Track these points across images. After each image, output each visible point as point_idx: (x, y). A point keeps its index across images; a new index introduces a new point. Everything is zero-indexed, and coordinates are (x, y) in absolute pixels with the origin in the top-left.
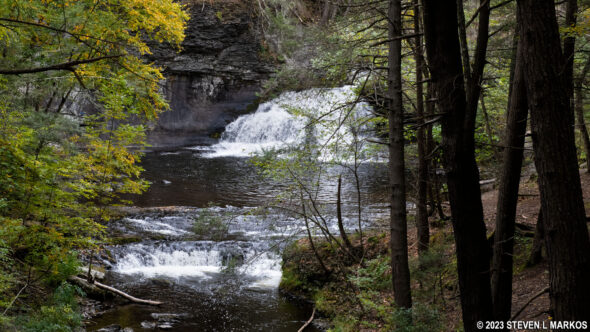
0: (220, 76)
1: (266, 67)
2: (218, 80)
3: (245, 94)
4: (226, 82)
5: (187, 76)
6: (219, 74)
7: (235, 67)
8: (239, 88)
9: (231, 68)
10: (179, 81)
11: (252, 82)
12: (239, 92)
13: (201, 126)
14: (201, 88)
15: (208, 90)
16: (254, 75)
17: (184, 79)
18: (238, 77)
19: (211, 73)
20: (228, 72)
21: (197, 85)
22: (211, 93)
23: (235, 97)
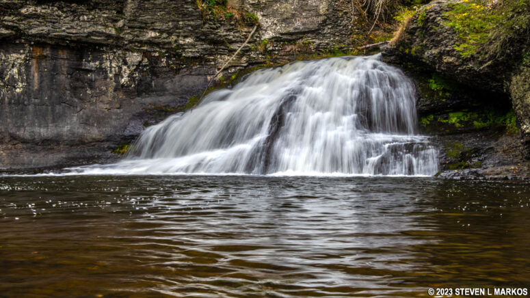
0: (138, 51)
1: (222, 32)
2: (135, 58)
3: (190, 80)
4: (154, 62)
5: (67, 47)
6: (136, 45)
7: (161, 32)
8: (177, 71)
9: (153, 34)
10: (55, 58)
11: (200, 59)
12: (177, 78)
13: (95, 132)
14: (101, 71)
15: (118, 75)
16: (201, 47)
17: (63, 54)
18: (174, 53)
19: (116, 44)
20: (151, 43)
21: (93, 65)
22: (124, 80)
23: (169, 85)
